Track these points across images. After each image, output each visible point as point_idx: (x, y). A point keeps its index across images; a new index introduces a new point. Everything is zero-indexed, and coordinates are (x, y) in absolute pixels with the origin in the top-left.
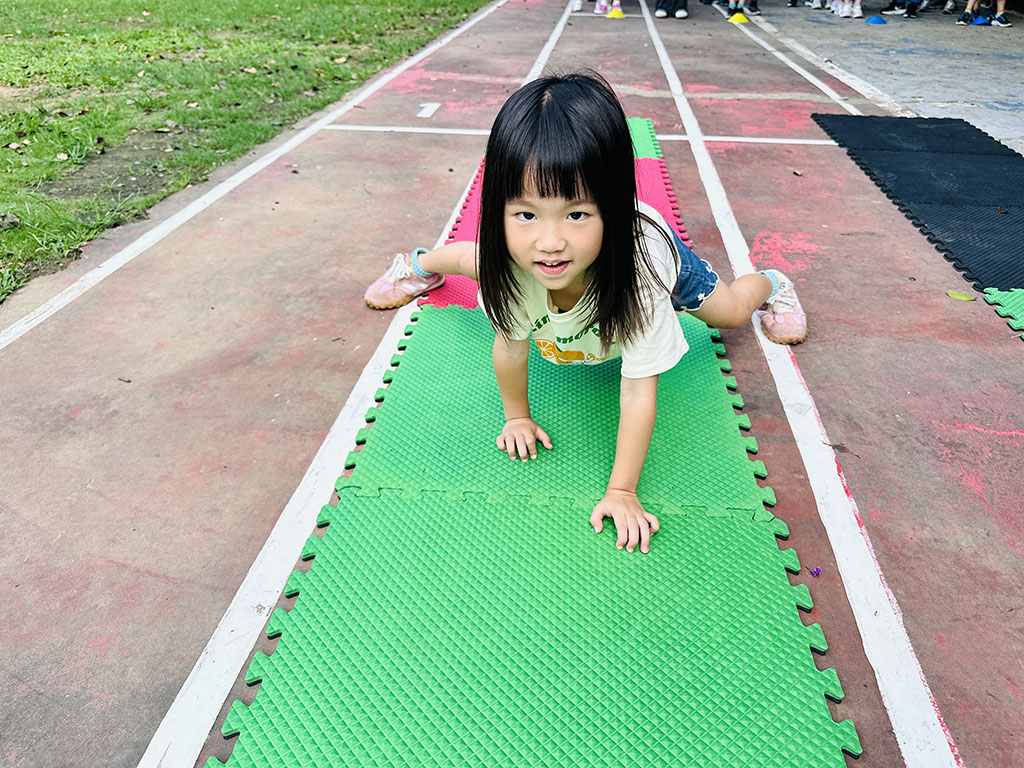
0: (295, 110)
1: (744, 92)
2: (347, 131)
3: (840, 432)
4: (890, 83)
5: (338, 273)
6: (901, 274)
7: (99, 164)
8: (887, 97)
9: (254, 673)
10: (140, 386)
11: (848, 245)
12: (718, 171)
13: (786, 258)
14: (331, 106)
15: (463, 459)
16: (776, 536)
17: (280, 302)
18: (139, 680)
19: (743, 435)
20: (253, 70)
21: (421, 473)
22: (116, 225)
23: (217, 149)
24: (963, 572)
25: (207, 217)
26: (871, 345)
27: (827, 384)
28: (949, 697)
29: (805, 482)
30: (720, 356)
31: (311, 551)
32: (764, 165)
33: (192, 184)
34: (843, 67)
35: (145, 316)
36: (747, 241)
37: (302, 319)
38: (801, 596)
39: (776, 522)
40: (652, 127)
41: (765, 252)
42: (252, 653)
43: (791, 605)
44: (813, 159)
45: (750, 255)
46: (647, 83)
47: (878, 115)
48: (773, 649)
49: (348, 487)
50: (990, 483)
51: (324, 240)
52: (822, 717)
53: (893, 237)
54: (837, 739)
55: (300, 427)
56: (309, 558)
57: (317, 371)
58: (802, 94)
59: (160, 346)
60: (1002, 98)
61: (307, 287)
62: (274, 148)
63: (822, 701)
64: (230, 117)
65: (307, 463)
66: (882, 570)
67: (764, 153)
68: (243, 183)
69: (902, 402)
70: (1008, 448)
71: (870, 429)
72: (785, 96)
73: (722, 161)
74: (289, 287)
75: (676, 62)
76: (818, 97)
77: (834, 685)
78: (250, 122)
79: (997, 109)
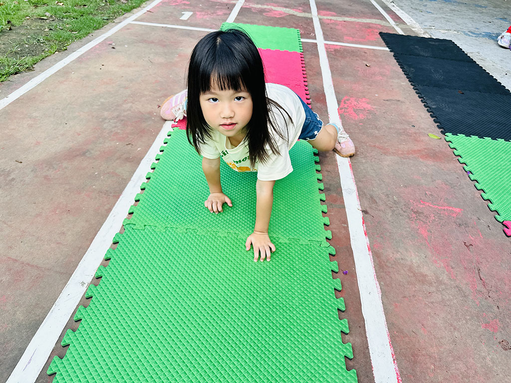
0: (116, 11)
1: (348, 17)
2: (143, 25)
3: (366, 204)
4: (420, 17)
5: (131, 107)
6: (409, 123)
7: (8, 36)
8: (417, 25)
9: (78, 316)
10: (27, 165)
11: (386, 106)
12: (329, 61)
13: (355, 111)
14: (135, 10)
15: (187, 212)
16: (330, 254)
17: (101, 122)
18: (22, 318)
19: (321, 204)
21: (166, 218)
22: (16, 73)
23: (72, 31)
24: (412, 274)
25: (65, 72)
26: (388, 160)
27: (364, 179)
28: (395, 332)
29: (347, 228)
30: (316, 163)
31: (109, 256)
32: (352, 59)
33: (58, 51)
34: (398, 6)
35: (30, 126)
36: (338, 101)
37: (111, 132)
38: (337, 284)
39: (330, 248)
40: (299, 34)
41: (345, 108)
42: (78, 306)
43: (332, 288)
44: (377, 58)
45: (338, 109)
46: (300, 8)
47: (411, 35)
48: (321, 309)
49: (129, 224)
50: (431, 232)
51: (126, 88)
52: (338, 342)
53: (408, 103)
54: (343, 351)
55: (107, 191)
56: (108, 259)
57: (118, 161)
58: (377, 20)
59: (38, 143)
60: (473, 29)
61: (115, 114)
62: (103, 33)
63: (339, 334)
64: (81, 13)
65: (109, 210)
66: (376, 272)
67: (353, 53)
68: (86, 52)
69: (398, 190)
70: (442, 215)
71: (381, 203)
72: (368, 21)
73: (332, 56)
74: (106, 114)
76: (384, 22)
77: (346, 327)
78: (91, 16)
79: (469, 35)
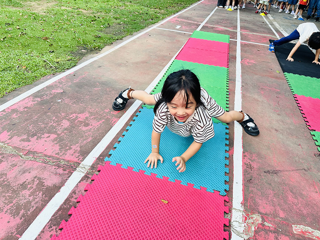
0: (148, 23)
1: (255, 33)
2: (160, 29)
3: (244, 84)
5: (160, 53)
10: (130, 63)
11: (262, 63)
12: (241, 47)
13: (248, 63)
14: (156, 23)
16: (227, 91)
17: (150, 56)
19: (227, 82)
20: (137, 13)
22: (118, 40)
23: (133, 29)
24: (254, 99)
25: (134, 41)
27: (245, 79)
29: (235, 88)
32: (252, 48)
35: (128, 54)
36: (241, 59)
37: (154, 59)
40: (229, 37)
41: (244, 62)
42: (153, 89)
43: (225, 97)
44: (263, 48)
45: (241, 62)
46: (232, 28)
50: (265, 93)
51: (157, 48)
53: (273, 63)
55: (156, 71)
57: (158, 65)
58: (270, 35)
62: (145, 30)
64: (134, 23)
67: (253, 46)
68: (140, 36)
69: (257, 83)
71: (249, 85)
72: (266, 35)
73: (243, 46)
74: (151, 54)
75: (241, 24)
76: (274, 36)
78: (139, 24)
